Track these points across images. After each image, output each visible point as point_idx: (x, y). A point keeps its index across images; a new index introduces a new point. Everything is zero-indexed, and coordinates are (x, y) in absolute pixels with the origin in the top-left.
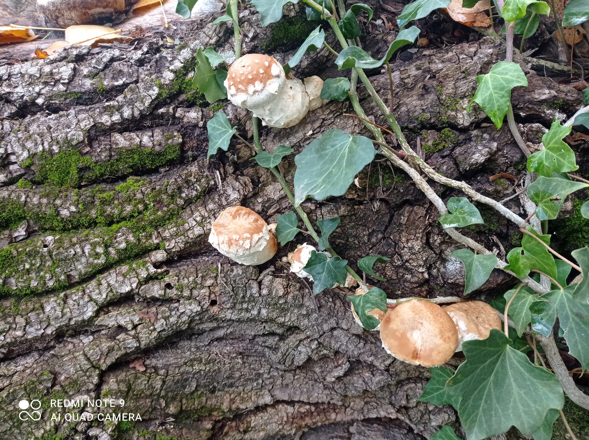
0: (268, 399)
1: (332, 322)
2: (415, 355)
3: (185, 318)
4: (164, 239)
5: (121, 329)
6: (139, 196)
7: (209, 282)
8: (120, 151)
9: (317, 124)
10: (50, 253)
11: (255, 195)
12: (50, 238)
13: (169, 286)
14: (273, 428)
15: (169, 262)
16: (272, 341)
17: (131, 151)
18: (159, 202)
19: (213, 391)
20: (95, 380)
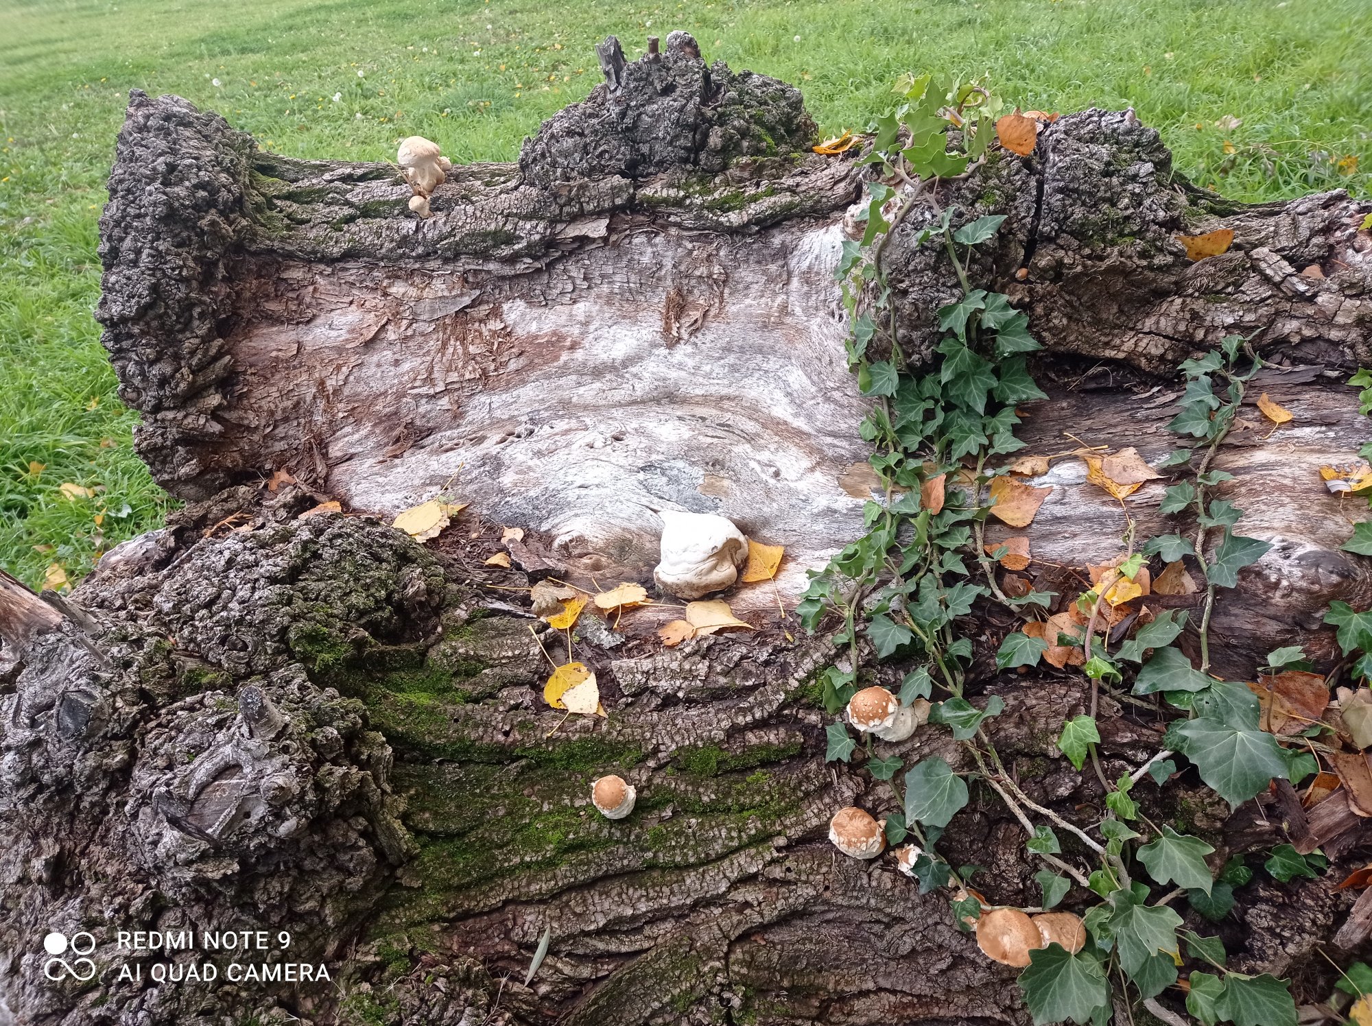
0: (870, 985)
1: (936, 917)
2: (1005, 956)
3: (801, 900)
4: (786, 827)
5: (747, 904)
6: (767, 788)
7: (824, 869)
8: (751, 748)
9: (924, 738)
10: (694, 833)
11: (867, 794)
12: (693, 821)
13: (789, 870)
14: (875, 1015)
15: (788, 847)
16: (877, 928)
17: (760, 748)
18: (783, 795)
19: (820, 971)
20: (725, 949)
